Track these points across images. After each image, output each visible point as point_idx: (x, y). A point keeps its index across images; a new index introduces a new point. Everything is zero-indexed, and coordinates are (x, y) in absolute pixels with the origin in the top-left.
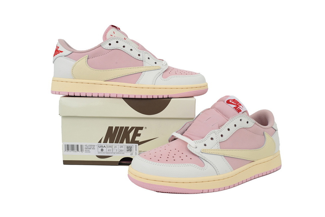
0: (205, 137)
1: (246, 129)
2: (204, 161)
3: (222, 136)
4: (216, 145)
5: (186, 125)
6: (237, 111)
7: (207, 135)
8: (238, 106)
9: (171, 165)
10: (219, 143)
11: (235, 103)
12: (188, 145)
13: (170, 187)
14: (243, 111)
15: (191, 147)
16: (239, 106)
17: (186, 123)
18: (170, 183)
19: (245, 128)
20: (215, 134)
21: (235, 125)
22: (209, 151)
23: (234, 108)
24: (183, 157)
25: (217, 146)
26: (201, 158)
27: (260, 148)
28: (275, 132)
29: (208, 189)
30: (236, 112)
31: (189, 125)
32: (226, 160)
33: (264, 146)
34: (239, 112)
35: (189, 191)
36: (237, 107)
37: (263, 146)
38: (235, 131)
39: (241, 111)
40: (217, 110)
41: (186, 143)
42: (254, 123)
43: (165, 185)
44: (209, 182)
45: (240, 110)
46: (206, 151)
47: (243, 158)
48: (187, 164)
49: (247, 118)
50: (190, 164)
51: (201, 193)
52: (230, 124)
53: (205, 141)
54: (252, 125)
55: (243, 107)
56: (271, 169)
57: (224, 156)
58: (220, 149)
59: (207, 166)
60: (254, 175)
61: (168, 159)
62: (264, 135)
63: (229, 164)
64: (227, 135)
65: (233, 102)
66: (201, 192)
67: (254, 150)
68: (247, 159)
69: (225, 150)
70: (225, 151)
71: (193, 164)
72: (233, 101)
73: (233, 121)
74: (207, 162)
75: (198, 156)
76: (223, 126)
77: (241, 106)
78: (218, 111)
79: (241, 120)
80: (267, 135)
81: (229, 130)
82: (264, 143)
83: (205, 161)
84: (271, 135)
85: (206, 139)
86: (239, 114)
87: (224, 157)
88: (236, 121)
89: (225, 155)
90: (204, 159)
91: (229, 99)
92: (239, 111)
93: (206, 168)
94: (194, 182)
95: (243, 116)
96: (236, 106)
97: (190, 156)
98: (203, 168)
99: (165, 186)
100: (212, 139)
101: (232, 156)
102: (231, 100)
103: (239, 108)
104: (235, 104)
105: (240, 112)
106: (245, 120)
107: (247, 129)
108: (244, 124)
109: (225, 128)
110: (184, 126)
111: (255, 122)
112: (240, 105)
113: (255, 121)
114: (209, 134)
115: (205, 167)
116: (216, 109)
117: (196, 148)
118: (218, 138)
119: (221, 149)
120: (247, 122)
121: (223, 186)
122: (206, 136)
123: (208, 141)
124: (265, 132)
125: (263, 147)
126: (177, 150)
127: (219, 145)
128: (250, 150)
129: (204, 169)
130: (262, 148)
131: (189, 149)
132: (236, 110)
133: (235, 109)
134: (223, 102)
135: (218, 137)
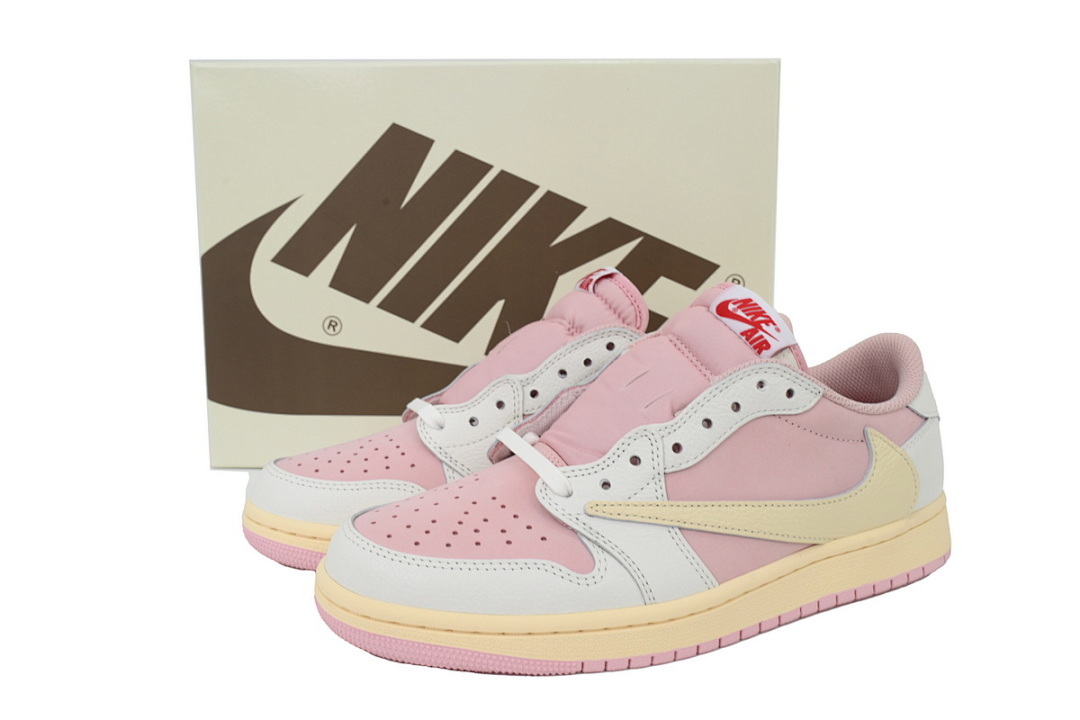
0: (609, 454)
1: (784, 418)
2: (594, 549)
3: (677, 448)
4: (652, 484)
5: (559, 400)
6: (755, 348)
7: (616, 446)
8: (757, 326)
9: (460, 566)
10: (662, 477)
11: (748, 315)
12: (539, 486)
13: (448, 648)
14: (775, 346)
15: (548, 491)
16: (763, 325)
17: (563, 392)
18: (449, 634)
19: (780, 416)
20: (650, 441)
21: (736, 407)
22: (619, 510)
23: (742, 334)
24: (516, 530)
25: (655, 491)
26: (585, 536)
27: (845, 491)
28: (922, 425)
29: (603, 657)
30: (747, 350)
31: (571, 398)
32: (686, 543)
33: (866, 482)
34: (759, 352)
35: (527, 667)
36: (754, 332)
37: (858, 483)
38: (733, 430)
39: (768, 346)
40: (678, 343)
41: (534, 477)
42: (818, 397)
43: (432, 643)
44: (607, 632)
45: (766, 342)
46: (604, 509)
47: (767, 537)
48: (521, 562)
49: (787, 376)
50: (536, 561)
51: (577, 673)
52: (714, 402)
53: (607, 469)
54: (812, 404)
55: (778, 330)
56: (895, 572)
57: (680, 529)
58: (666, 502)
59: (602, 569)
60: (815, 600)
61: (452, 539)
62: (865, 439)
63: (698, 560)
64: (698, 443)
65: (740, 313)
66: (574, 670)
67: (815, 501)
68: (785, 539)
69: (686, 503)
70: (689, 509)
71: (545, 562)
72: (739, 307)
73: (725, 391)
74: (608, 552)
75: (573, 530)
76: (685, 410)
77: (770, 329)
78: (682, 347)
79: (761, 384)
80: (878, 442)
81: (708, 423)
82: (865, 473)
83: (600, 550)
84: (901, 438)
85: (609, 462)
86: (758, 360)
87: (678, 531)
88: (742, 387)
89: (686, 526)
90: (595, 542)
91: (728, 299)
92: (761, 346)
93: (598, 579)
94: (547, 633)
95: (771, 371)
96: (749, 327)
97: (541, 527)
98: (587, 576)
99: (431, 646)
100: (635, 460)
101: (715, 530)
102: (734, 303)
103: (762, 337)
104: (749, 318)
105: (764, 352)
106: (777, 384)
107: (787, 418)
108: (773, 400)
109: (690, 419)
110: (551, 403)
111: (822, 390)
112: (769, 321)
113: (823, 388)
114: (622, 440)
115: (595, 572)
116: (674, 339)
117: (569, 495)
118: (661, 458)
119: (668, 499)
120: (790, 393)
121: (670, 648)
122: (614, 449)
123: (618, 469)
124: (870, 430)
125: (861, 487)
126: (499, 502)
127: (663, 483)
128: (798, 502)
129: (588, 582)
130: (852, 492)
131: (541, 500)
132: (751, 343)
133: (747, 339)
134: (704, 309)
135: (660, 453)
